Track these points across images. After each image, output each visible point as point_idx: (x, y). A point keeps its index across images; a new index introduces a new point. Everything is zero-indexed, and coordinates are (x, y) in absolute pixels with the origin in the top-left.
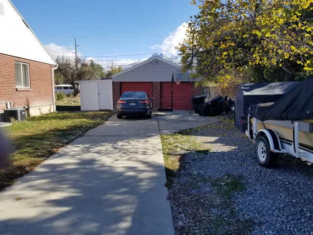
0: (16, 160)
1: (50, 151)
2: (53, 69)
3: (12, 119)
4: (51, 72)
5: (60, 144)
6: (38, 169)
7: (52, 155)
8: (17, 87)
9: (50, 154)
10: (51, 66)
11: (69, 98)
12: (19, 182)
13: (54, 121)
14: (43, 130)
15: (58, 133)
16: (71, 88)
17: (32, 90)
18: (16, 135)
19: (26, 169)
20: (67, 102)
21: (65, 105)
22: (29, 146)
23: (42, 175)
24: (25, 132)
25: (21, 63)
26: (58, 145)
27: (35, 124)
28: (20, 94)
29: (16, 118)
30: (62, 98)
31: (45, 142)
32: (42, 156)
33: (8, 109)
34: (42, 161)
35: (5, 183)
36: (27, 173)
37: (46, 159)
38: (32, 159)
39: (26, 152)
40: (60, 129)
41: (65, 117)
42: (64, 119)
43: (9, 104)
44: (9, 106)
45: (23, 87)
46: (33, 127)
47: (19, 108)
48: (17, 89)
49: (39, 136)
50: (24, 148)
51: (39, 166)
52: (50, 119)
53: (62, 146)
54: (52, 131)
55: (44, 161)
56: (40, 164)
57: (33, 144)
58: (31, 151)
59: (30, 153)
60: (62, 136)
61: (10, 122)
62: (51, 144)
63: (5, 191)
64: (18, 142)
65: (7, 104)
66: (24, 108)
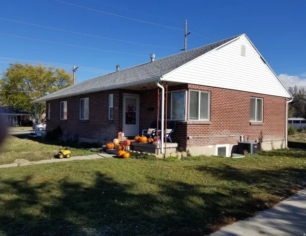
0: (254, 193)
1: (287, 191)
2: (288, 102)
3: (246, 152)
4: (285, 106)
5: (299, 186)
6: (277, 207)
7: (291, 196)
8: (250, 121)
9: (288, 195)
10: (285, 99)
11: (301, 134)
12: (260, 215)
13: (288, 158)
14: (276, 167)
15: (294, 172)
16: (302, 122)
17: (264, 124)
18: (251, 167)
19: (265, 204)
20: (299, 138)
21: (297, 141)
22: (265, 182)
23: (283, 216)
24: (259, 166)
25: (256, 98)
26: (296, 187)
27: (267, 159)
28: (254, 128)
29: (249, 152)
30: (293, 133)
31: (281, 180)
32: (281, 195)
33: (242, 142)
34: (281, 200)
35: (248, 213)
36: (266, 208)
37: (284, 199)
38: (270, 195)
39: (263, 187)
40: (296, 168)
41: (300, 155)
42: (299, 157)
43: (242, 137)
44: (242, 139)
45: (256, 121)
46: (265, 162)
47: (252, 142)
48: (250, 123)
49: (274, 173)
50: (261, 183)
51: (278, 204)
52: (282, 155)
53: (302, 189)
54: (287, 169)
55: (282, 200)
56: (278, 202)
57: (269, 180)
58: (268, 187)
59: (267, 189)
60: (299, 177)
61: (243, 154)
62: (288, 184)
63: (248, 220)
64: (254, 175)
65: (241, 137)
66: (256, 142)
